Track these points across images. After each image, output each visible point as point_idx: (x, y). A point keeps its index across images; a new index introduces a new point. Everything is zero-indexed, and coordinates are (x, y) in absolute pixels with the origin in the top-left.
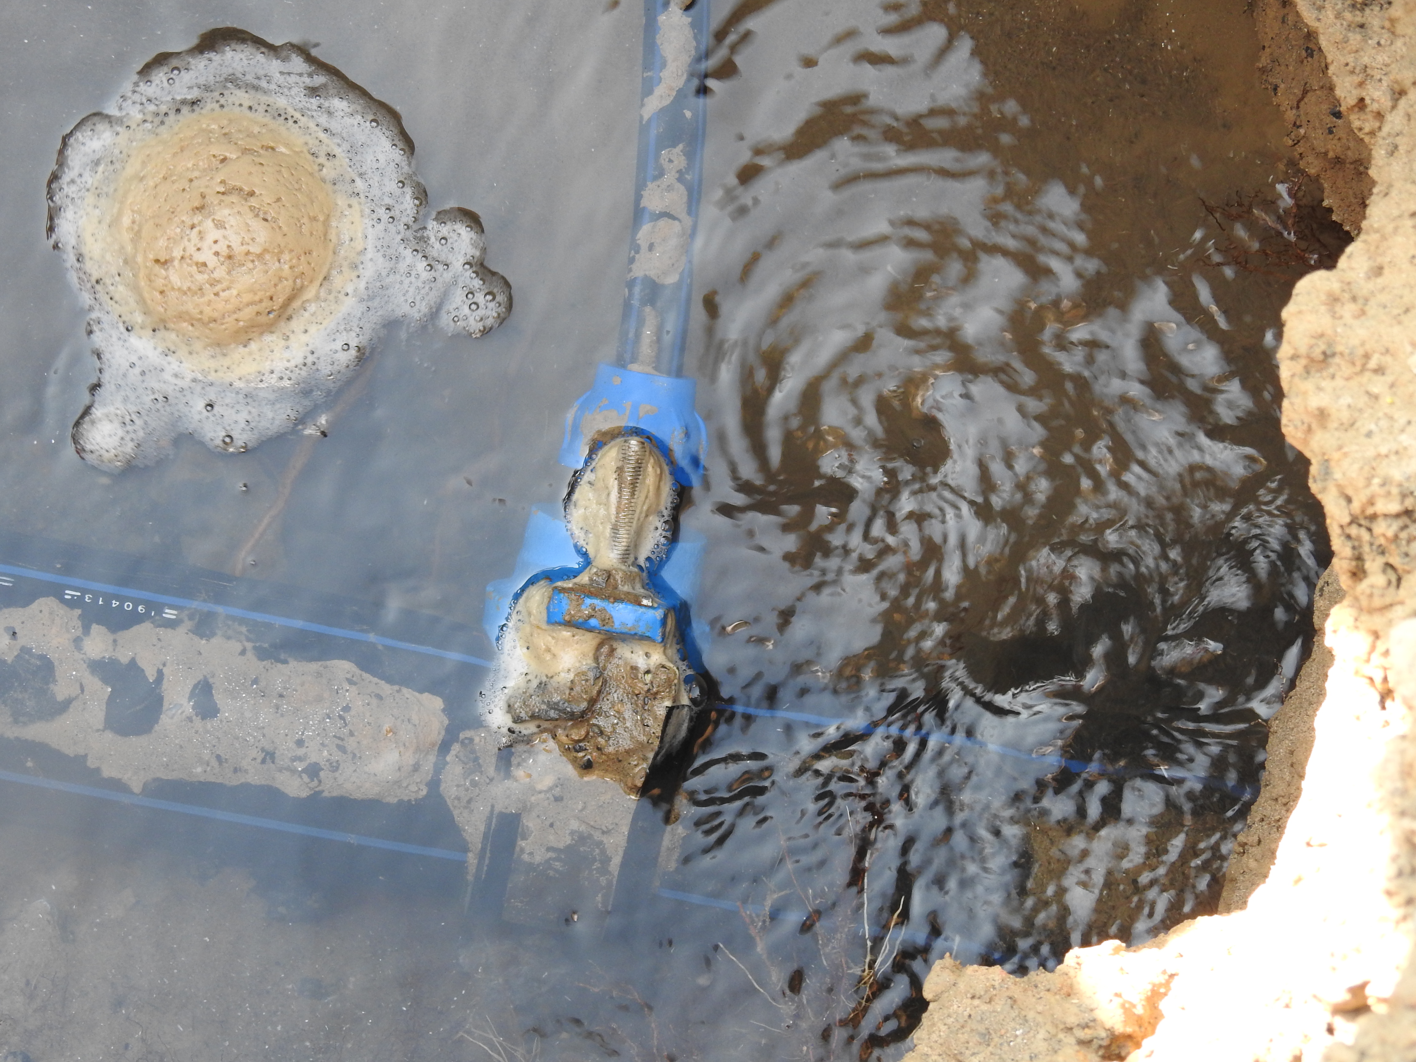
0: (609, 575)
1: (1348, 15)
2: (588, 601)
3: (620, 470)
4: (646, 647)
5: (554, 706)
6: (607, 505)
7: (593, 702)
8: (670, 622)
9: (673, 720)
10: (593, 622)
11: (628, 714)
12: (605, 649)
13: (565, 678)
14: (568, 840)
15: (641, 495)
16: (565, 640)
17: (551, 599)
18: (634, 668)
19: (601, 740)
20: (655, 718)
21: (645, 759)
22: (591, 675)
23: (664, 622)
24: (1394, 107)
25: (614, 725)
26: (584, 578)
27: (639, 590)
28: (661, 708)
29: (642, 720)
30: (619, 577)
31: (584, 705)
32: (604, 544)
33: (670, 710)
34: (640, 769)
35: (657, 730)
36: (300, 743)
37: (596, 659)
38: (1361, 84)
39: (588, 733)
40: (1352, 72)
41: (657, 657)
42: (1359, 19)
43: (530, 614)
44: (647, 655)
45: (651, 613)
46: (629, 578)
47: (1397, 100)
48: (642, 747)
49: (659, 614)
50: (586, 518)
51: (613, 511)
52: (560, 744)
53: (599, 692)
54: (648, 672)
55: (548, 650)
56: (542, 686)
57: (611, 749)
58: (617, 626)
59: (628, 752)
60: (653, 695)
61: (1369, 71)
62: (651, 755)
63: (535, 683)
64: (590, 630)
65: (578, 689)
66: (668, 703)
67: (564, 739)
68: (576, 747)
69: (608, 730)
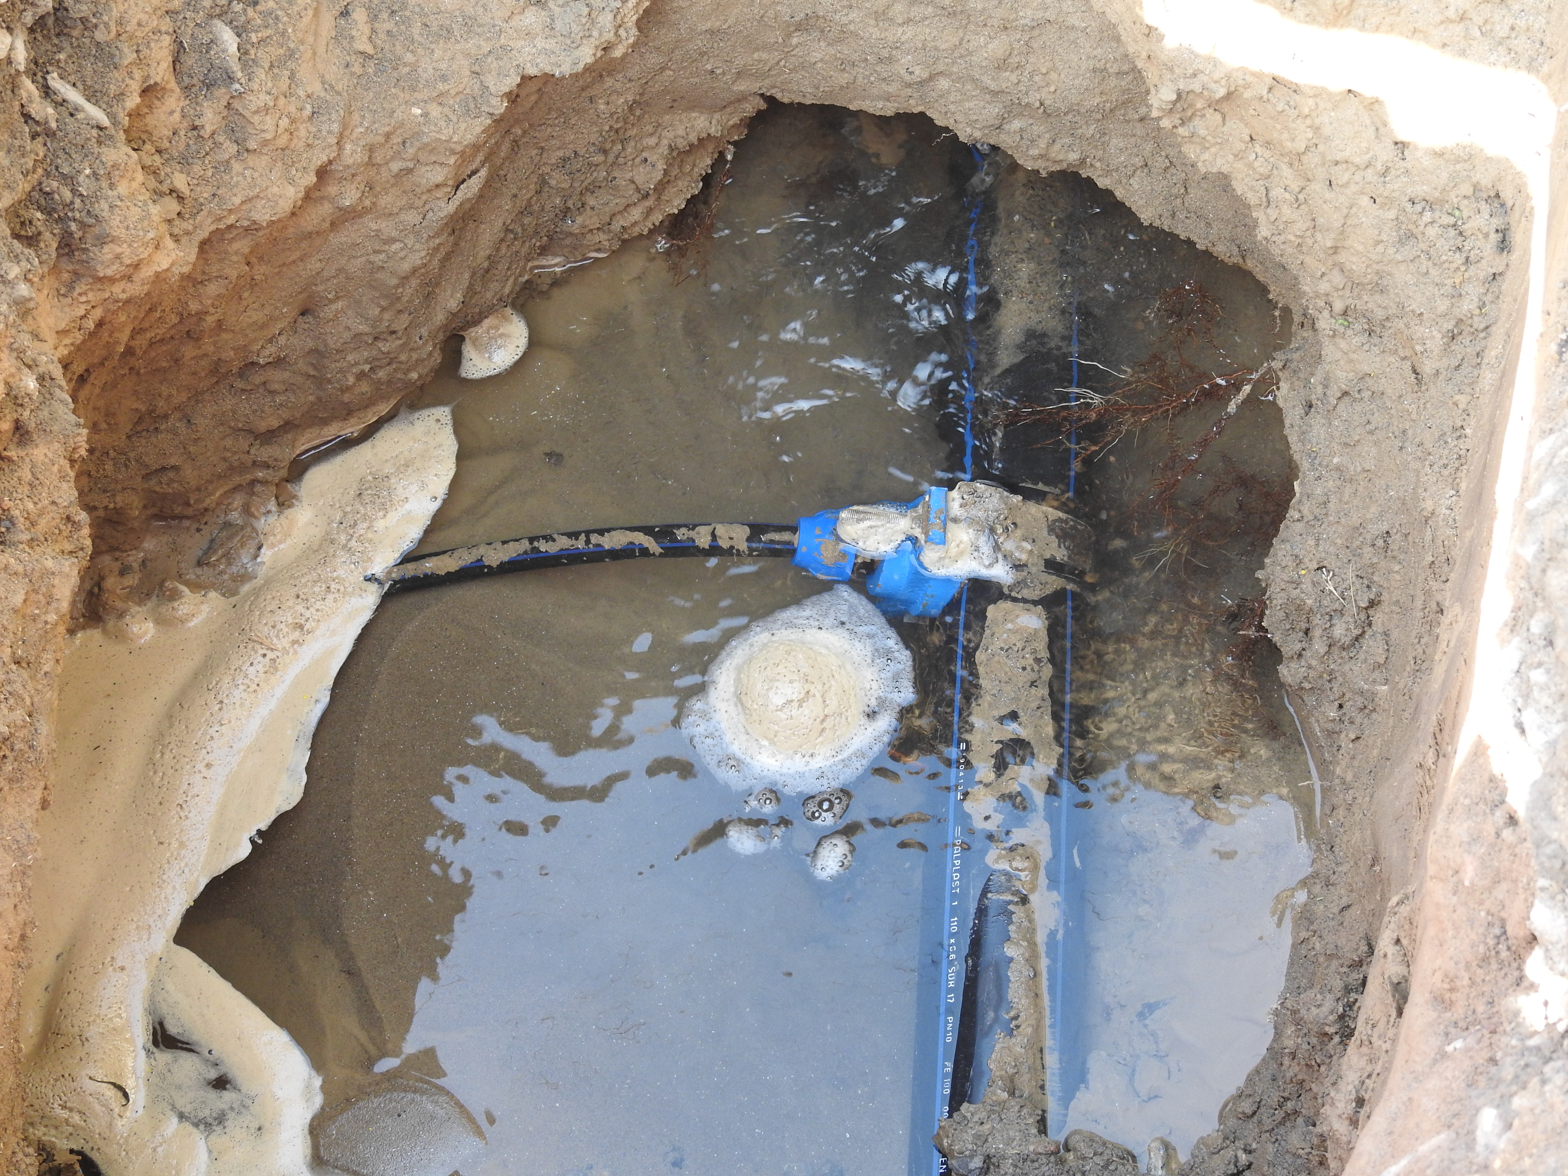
4: (950, 499)
13: (971, 536)
14: (1054, 537)
16: (952, 537)
18: (962, 505)
19: (1001, 518)
22: (969, 525)
25: (994, 512)
29: (988, 496)
30: (916, 515)
31: (985, 527)
32: (899, 527)
36: (1024, 669)
37: (960, 523)
39: (999, 525)
41: (955, 494)
44: (954, 499)
46: (916, 511)
51: (878, 523)
53: (977, 520)
54: (963, 498)
55: (958, 546)
57: (1005, 513)
59: (1006, 504)
60: (975, 493)
64: (945, 527)
65: (976, 531)
69: (996, 514)
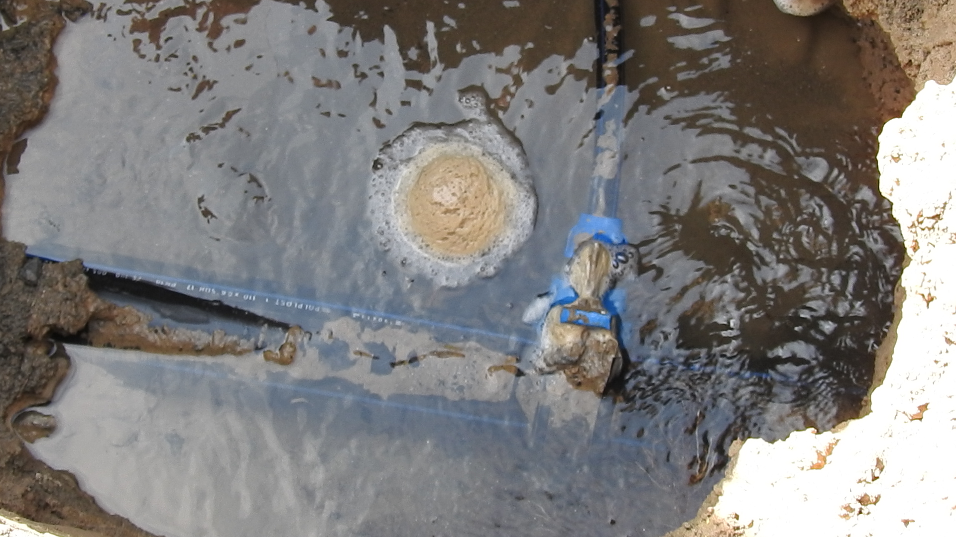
0: (587, 301)
1: (903, 25)
2: (578, 312)
3: (591, 257)
4: (604, 332)
5: (564, 358)
6: (585, 272)
7: (581, 356)
8: (614, 321)
9: (616, 363)
10: (580, 321)
11: (596, 361)
12: (586, 334)
13: (569, 345)
15: (599, 267)
16: (569, 329)
17: (562, 311)
18: (598, 342)
19: (585, 373)
20: (608, 362)
21: (604, 380)
22: (580, 345)
23: (611, 321)
24: (925, 59)
25: (590, 367)
26: (576, 303)
27: (600, 307)
28: (611, 358)
29: (602, 363)
30: (591, 302)
31: (577, 358)
32: (584, 288)
33: (614, 359)
34: (602, 385)
35: (609, 367)
37: (582, 337)
38: (910, 54)
39: (579, 370)
40: (906, 49)
41: (608, 336)
42: (908, 26)
43: (553, 319)
44: (604, 336)
45: (604, 317)
46: (595, 303)
47: (927, 56)
48: (602, 376)
49: (608, 317)
50: (576, 278)
51: (588, 273)
52: (567, 375)
53: (583, 352)
54: (604, 343)
56: (559, 350)
57: (589, 377)
58: (591, 323)
59: (597, 378)
60: (607, 353)
61: (913, 48)
62: (606, 379)
63: (555, 349)
64: (579, 324)
65: (574, 350)
66: (613, 356)
67: (569, 373)
68: (574, 376)
69: (588, 368)
